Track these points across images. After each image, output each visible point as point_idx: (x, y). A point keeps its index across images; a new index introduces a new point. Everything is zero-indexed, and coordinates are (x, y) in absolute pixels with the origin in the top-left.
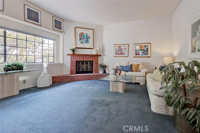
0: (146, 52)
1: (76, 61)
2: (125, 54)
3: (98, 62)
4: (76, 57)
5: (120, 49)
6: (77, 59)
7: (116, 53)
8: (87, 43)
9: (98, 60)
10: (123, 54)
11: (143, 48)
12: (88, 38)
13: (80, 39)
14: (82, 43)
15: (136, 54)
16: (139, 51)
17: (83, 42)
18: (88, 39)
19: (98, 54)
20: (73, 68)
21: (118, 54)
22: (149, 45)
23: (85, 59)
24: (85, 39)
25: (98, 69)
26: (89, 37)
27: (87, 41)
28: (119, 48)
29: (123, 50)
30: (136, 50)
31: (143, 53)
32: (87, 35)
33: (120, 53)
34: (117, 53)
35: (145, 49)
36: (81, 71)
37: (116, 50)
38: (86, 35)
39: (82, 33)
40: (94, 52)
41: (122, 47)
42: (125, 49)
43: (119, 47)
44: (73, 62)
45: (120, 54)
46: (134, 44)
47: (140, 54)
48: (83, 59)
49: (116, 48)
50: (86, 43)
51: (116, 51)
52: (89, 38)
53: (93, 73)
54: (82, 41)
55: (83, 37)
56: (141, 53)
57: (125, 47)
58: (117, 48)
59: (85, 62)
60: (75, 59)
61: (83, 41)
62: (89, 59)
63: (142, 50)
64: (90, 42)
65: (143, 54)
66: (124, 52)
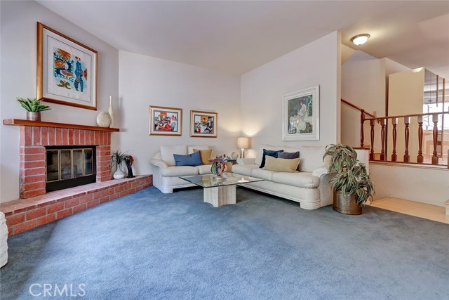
0: (210, 127)
1: (47, 147)
2: (175, 130)
3: (109, 148)
4: (45, 134)
5: (164, 117)
6: (52, 140)
7: (156, 126)
8: (79, 88)
9: (109, 144)
10: (172, 130)
11: (206, 121)
12: (82, 73)
13: (58, 72)
14: (64, 85)
15: (196, 131)
16: (201, 126)
17: (68, 84)
18: (83, 78)
19: (111, 127)
20: (36, 171)
21: (160, 129)
22: (215, 115)
23: (77, 140)
24: (74, 75)
25: (110, 167)
26: (86, 72)
27: (79, 84)
28: (161, 117)
29: (172, 121)
30: (196, 124)
31: (207, 129)
32: (78, 64)
33: (164, 126)
34: (157, 128)
35: (209, 122)
36: (60, 179)
37: (155, 119)
38: (75, 61)
39: (65, 54)
40: (99, 120)
41: (169, 115)
42: (176, 119)
43: (162, 112)
44: (36, 150)
45: (165, 130)
46: (193, 111)
47: (202, 131)
48: (71, 141)
49: (156, 116)
50: (76, 87)
51: (156, 123)
52: (86, 76)
53: (94, 181)
54: (63, 80)
55: (66, 66)
56: (203, 128)
57: (175, 115)
58: (157, 114)
59: (72, 151)
60: (44, 141)
61: (66, 81)
62: (87, 139)
63: (205, 124)
64: (89, 87)
65: (207, 131)
66: (173, 125)
